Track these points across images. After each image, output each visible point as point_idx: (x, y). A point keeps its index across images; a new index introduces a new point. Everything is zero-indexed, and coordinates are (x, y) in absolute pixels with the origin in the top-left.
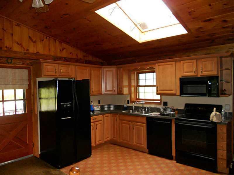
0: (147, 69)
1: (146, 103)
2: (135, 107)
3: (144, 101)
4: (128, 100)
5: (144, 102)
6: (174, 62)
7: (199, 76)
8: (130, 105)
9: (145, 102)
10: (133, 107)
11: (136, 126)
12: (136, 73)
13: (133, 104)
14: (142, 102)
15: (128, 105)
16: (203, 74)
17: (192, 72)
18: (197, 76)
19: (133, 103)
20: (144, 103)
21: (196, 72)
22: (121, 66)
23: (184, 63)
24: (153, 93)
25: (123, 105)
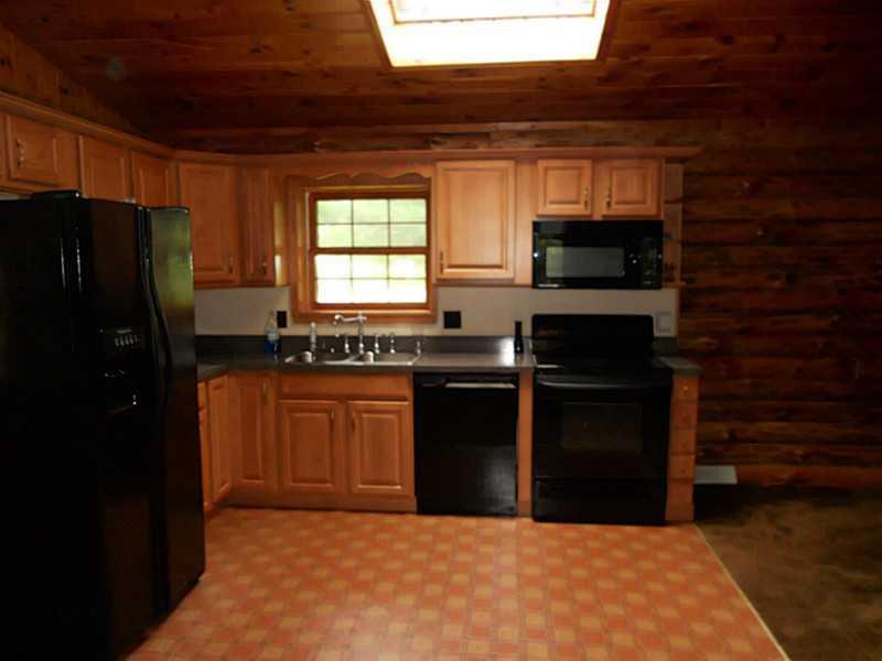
0: (393, 181)
1: (372, 320)
2: (318, 338)
3: (367, 312)
4: (282, 309)
5: (363, 315)
6: (512, 163)
7: (597, 217)
8: (293, 330)
9: (368, 316)
10: (313, 339)
11: (365, 416)
12: (307, 195)
13: (313, 325)
14: (356, 315)
15: (285, 332)
16: (612, 213)
17: (577, 202)
18: (590, 216)
19: (310, 322)
20: (364, 322)
21: (589, 203)
22: (262, 158)
23: (546, 169)
24: (388, 278)
25: (260, 332)
